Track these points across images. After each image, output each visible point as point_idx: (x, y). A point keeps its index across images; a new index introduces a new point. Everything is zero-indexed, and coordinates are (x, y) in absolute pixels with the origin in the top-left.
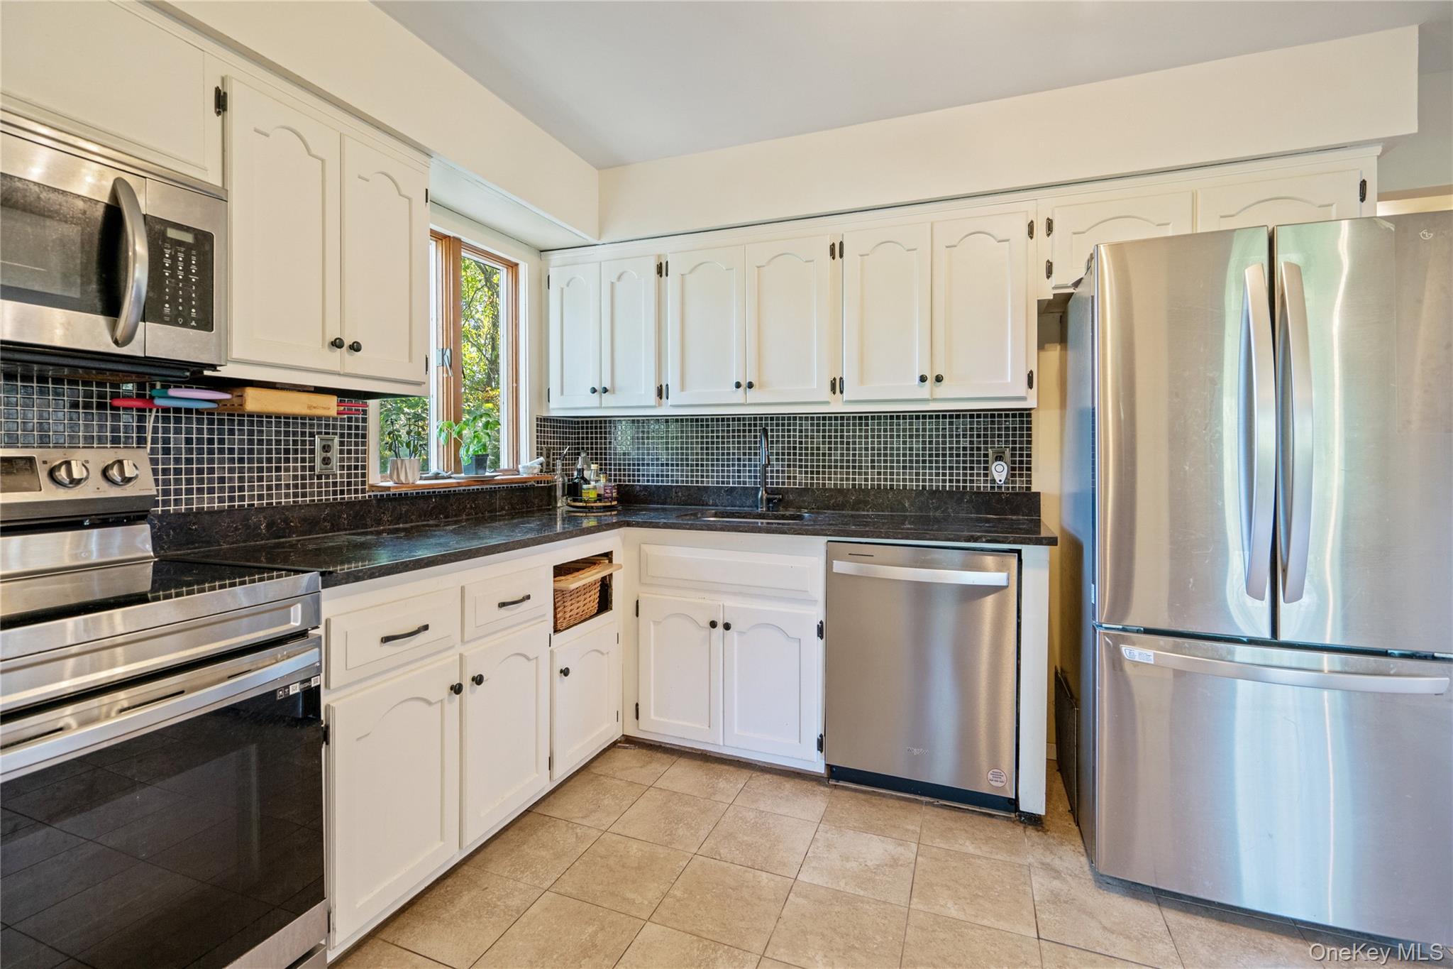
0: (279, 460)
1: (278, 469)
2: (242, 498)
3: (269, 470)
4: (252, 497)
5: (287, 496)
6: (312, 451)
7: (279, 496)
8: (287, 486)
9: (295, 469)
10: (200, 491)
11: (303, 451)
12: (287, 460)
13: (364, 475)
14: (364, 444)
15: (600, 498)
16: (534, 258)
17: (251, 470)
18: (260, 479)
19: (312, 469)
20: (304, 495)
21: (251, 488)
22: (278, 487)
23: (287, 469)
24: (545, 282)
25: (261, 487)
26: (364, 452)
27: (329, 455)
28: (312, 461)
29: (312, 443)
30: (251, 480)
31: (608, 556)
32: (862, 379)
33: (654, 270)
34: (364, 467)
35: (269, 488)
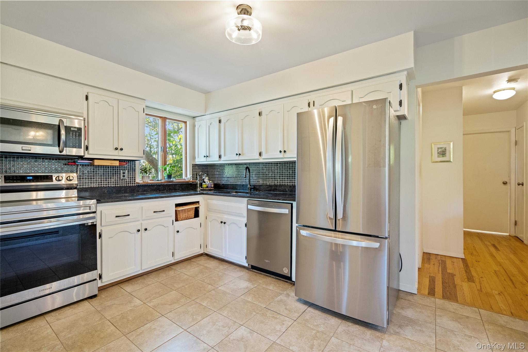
0: (111, 176)
1: (111, 178)
2: (101, 185)
3: (108, 178)
4: (104, 185)
5: (113, 184)
6: (120, 174)
7: (111, 184)
8: (113, 182)
9: (115, 178)
10: (91, 183)
11: (118, 174)
12: (113, 176)
13: (135, 180)
14: (135, 172)
15: (207, 187)
16: (191, 120)
17: (104, 178)
18: (106, 180)
19: (120, 178)
20: (118, 184)
21: (104, 183)
22: (111, 182)
23: (113, 178)
24: (194, 126)
25: (106, 182)
26: (135, 174)
27: (124, 175)
28: (120, 176)
29: (120, 172)
30: (104, 180)
31: (198, 202)
32: (267, 152)
33: (218, 121)
34: (135, 178)
35: (108, 182)
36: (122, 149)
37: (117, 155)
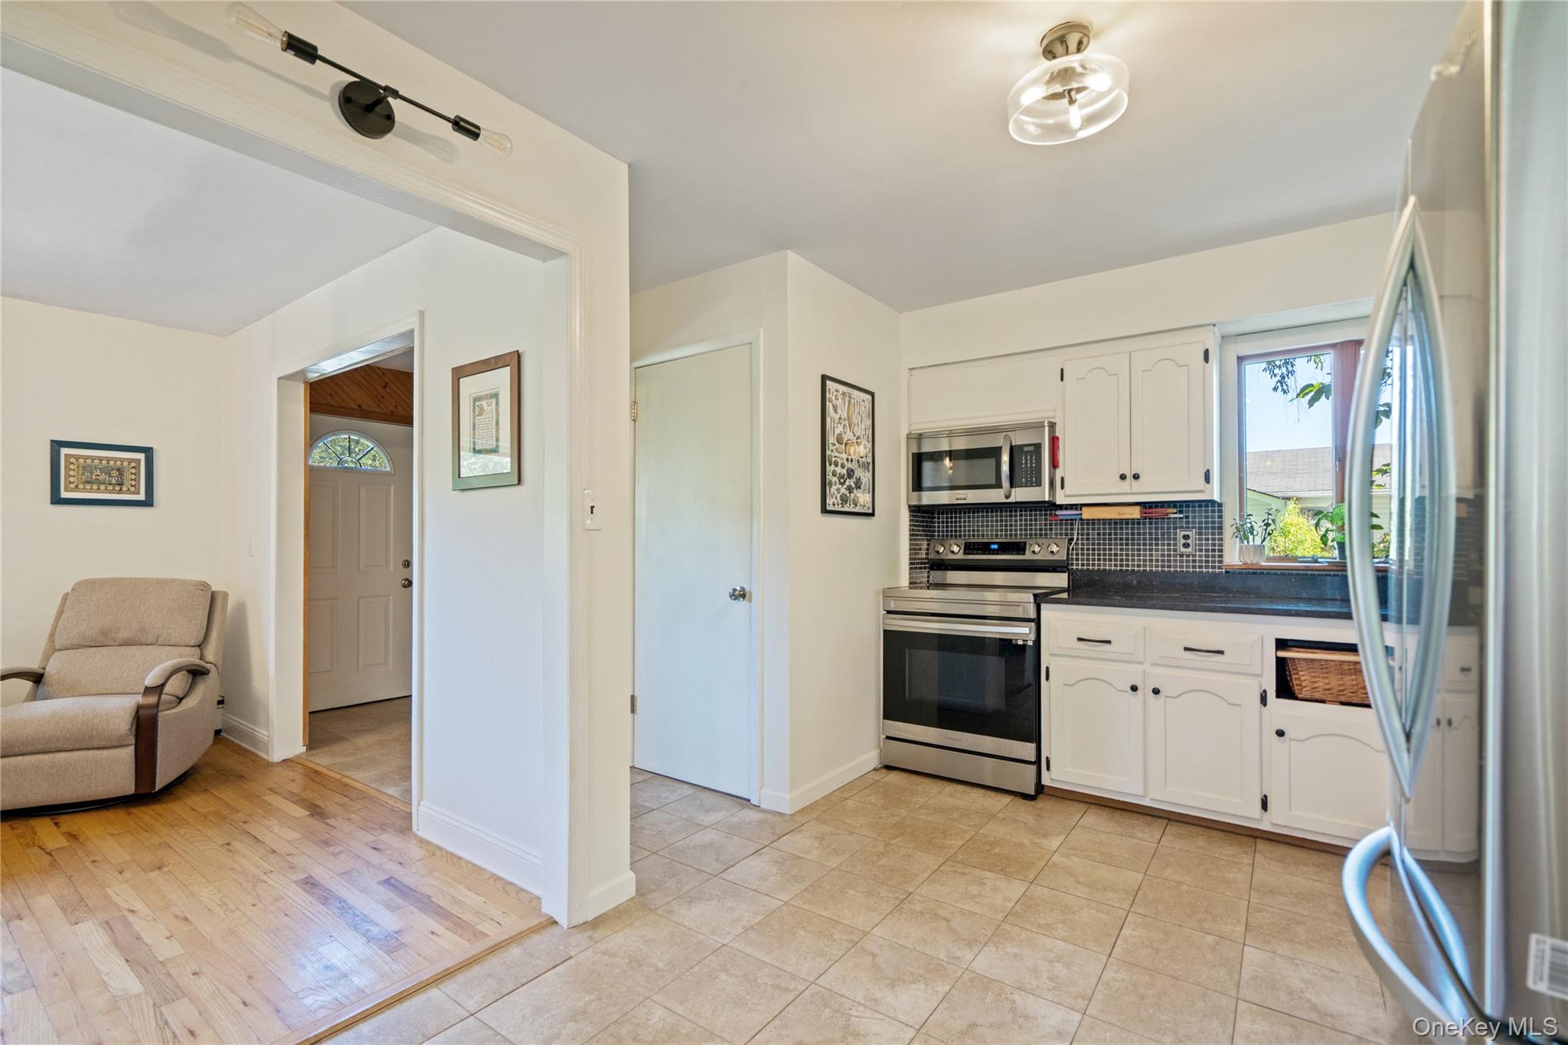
0: (1151, 544)
1: (1151, 550)
2: (1128, 565)
3: (1145, 550)
4: (1133, 566)
5: (1157, 566)
6: (1175, 539)
7: (1151, 566)
8: (1157, 561)
9: (1163, 550)
10: (1105, 560)
11: (1169, 539)
12: (1157, 545)
13: (1221, 556)
14: (1221, 534)
17: (1133, 550)
18: (1139, 555)
19: (1175, 550)
20: (1169, 567)
21: (1133, 560)
22: (1151, 561)
23: (1157, 550)
25: (1139, 560)
26: (1222, 539)
27: (1188, 541)
28: (1175, 545)
29: (1175, 534)
30: (1133, 555)
34: (1221, 551)
35: (1145, 561)
36: (1136, 477)
37: (1129, 491)
